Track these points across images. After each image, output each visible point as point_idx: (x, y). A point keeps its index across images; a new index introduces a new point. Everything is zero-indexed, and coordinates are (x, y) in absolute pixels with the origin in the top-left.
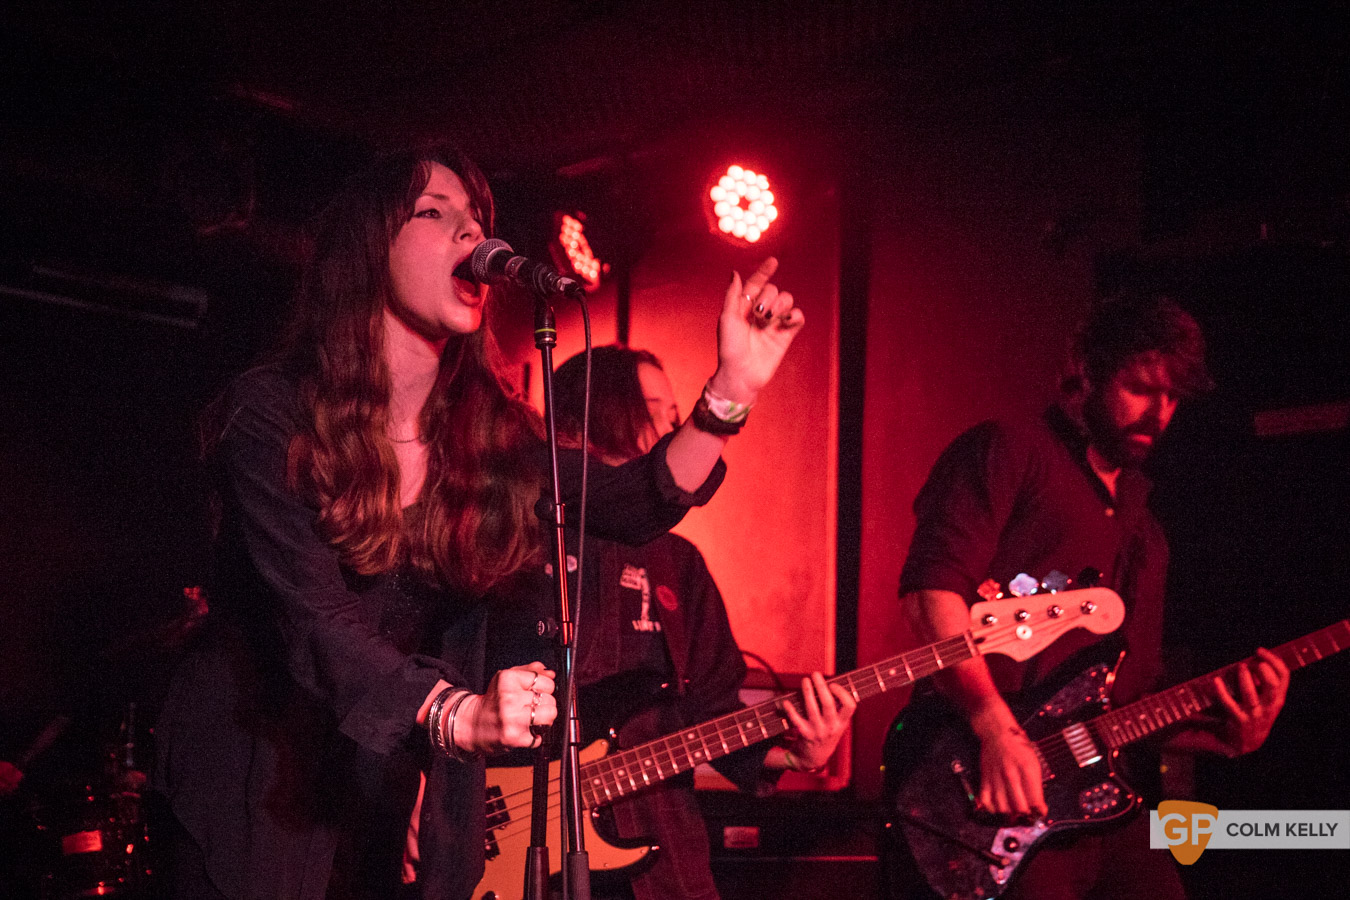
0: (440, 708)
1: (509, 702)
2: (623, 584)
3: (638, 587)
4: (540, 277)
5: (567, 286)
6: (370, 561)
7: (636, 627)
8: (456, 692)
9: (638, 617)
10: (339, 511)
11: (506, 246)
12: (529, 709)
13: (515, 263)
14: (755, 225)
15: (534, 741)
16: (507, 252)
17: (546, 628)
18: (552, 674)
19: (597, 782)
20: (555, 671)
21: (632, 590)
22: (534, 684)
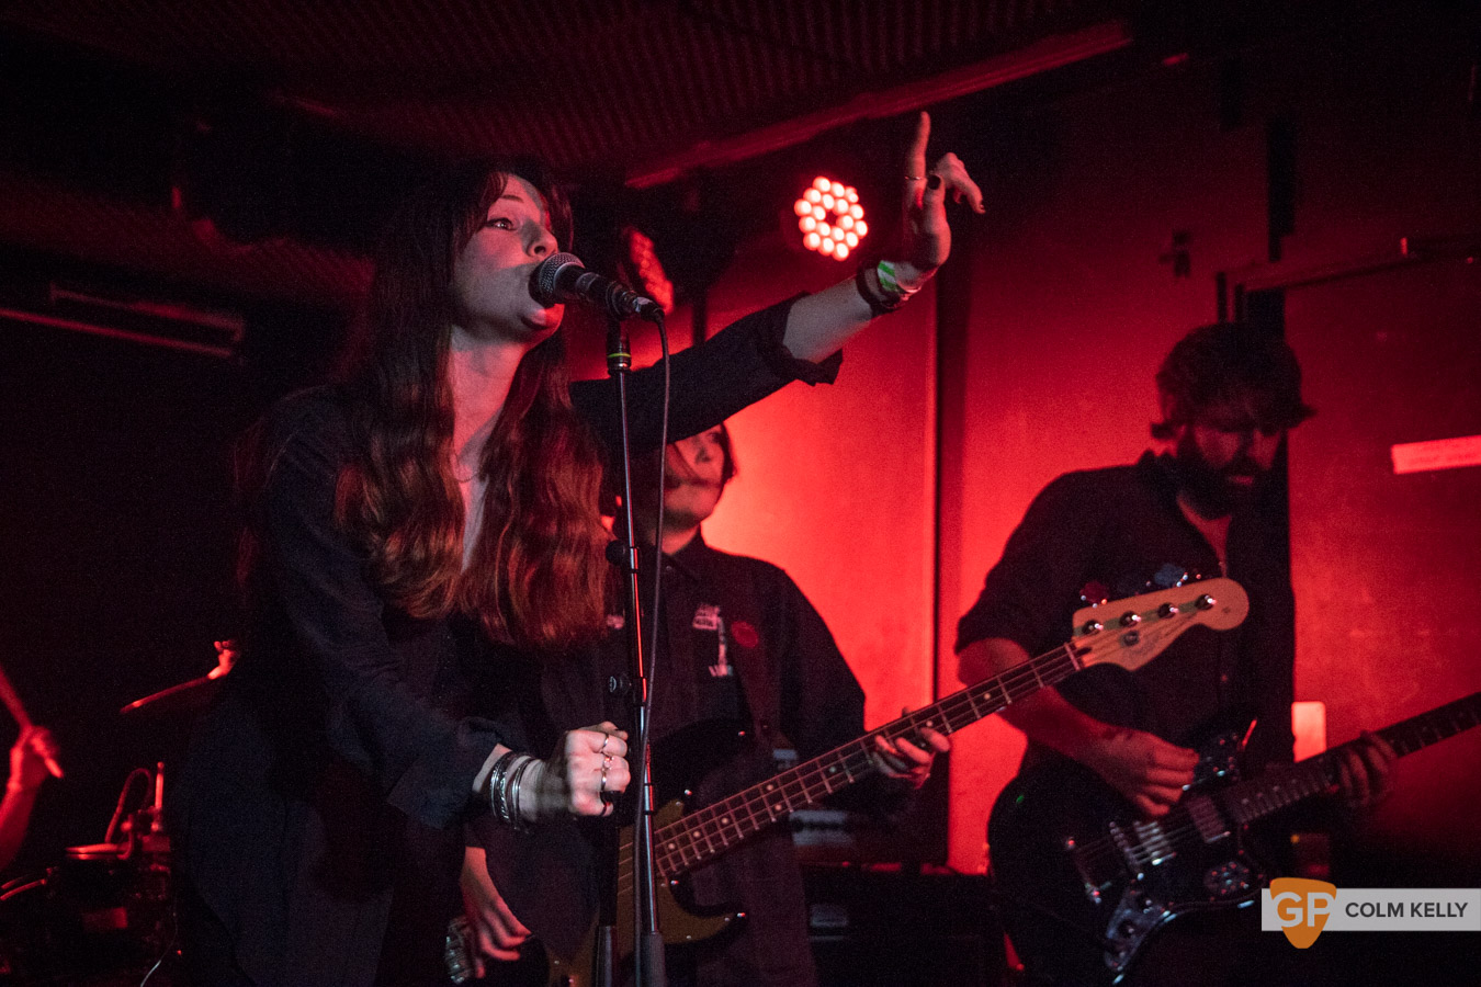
0: (501, 777)
1: (577, 766)
2: (696, 626)
3: (714, 628)
4: (613, 297)
5: (644, 308)
6: (425, 603)
7: (713, 674)
8: (518, 757)
9: (715, 662)
10: (392, 548)
11: (578, 262)
12: (599, 773)
13: (586, 279)
14: (844, 241)
15: (605, 810)
16: (578, 268)
17: (618, 684)
18: (624, 735)
19: (672, 846)
20: (628, 731)
21: (706, 632)
22: (604, 746)
